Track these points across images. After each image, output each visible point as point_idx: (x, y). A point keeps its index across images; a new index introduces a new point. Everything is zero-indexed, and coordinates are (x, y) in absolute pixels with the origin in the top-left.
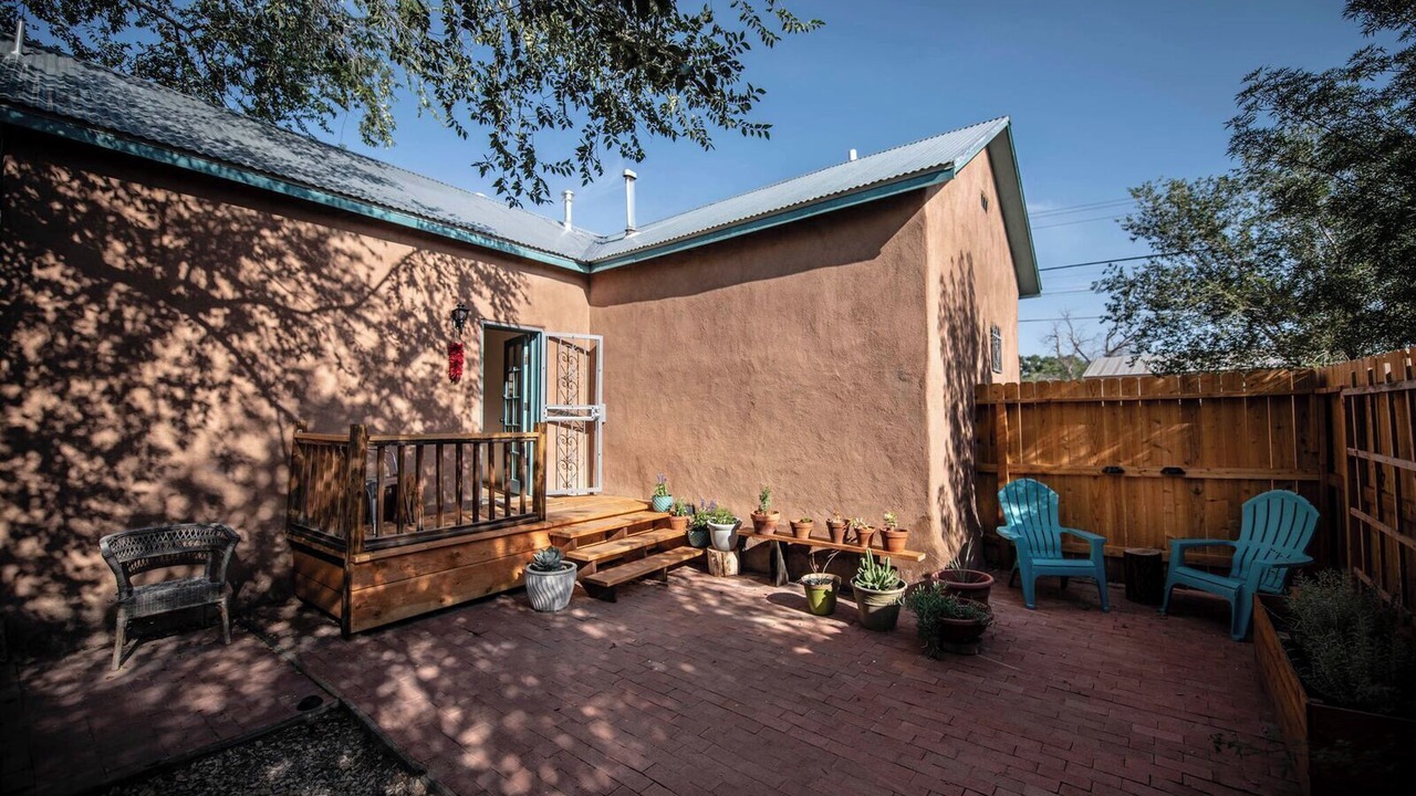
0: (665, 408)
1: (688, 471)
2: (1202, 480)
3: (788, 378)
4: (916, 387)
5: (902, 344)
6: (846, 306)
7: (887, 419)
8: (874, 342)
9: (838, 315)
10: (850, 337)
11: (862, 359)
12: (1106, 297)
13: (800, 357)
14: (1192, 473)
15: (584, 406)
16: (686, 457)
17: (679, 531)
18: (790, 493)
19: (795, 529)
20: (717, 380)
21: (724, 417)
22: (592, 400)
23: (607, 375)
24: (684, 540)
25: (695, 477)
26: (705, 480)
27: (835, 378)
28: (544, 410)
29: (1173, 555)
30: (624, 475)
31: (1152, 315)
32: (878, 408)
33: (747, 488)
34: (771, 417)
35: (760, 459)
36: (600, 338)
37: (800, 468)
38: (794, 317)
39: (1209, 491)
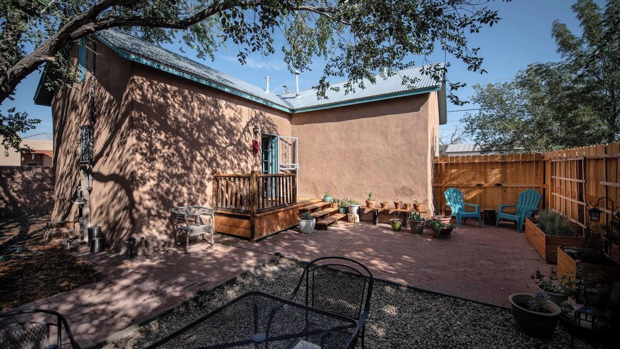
0: (325, 165)
1: (335, 187)
2: (507, 187)
3: (376, 154)
4: (424, 158)
5: (419, 143)
6: (399, 130)
7: (413, 169)
8: (409, 143)
9: (396, 133)
10: (400, 141)
11: (404, 148)
12: (464, 124)
13: (381, 147)
14: (504, 185)
15: (290, 164)
16: (334, 183)
17: (335, 208)
18: (377, 194)
19: (382, 205)
20: (347, 155)
21: (350, 168)
22: (294, 162)
23: (300, 152)
24: (338, 212)
25: (338, 189)
26: (343, 190)
27: (395, 155)
28: (279, 166)
29: (498, 211)
30: (307, 190)
31: (480, 131)
32: (410, 165)
33: (360, 193)
34: (369, 168)
35: (365, 182)
36: (297, 138)
37: (381, 185)
38: (379, 133)
39: (509, 191)
